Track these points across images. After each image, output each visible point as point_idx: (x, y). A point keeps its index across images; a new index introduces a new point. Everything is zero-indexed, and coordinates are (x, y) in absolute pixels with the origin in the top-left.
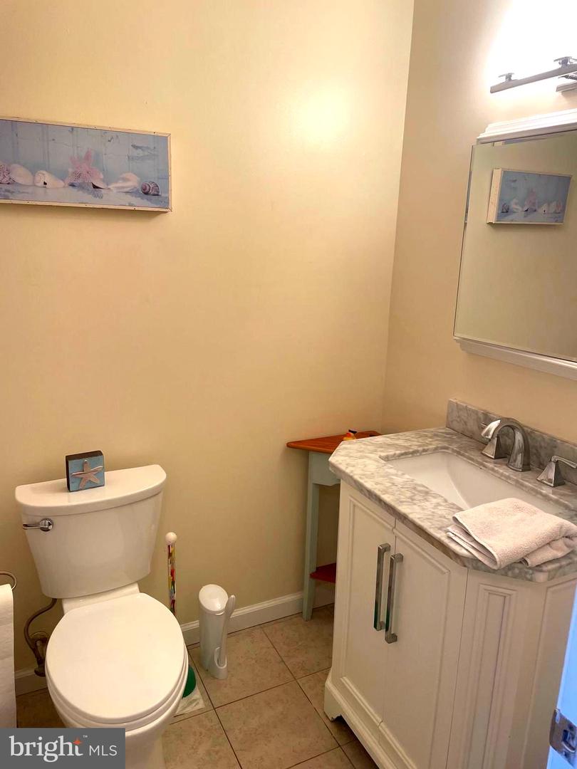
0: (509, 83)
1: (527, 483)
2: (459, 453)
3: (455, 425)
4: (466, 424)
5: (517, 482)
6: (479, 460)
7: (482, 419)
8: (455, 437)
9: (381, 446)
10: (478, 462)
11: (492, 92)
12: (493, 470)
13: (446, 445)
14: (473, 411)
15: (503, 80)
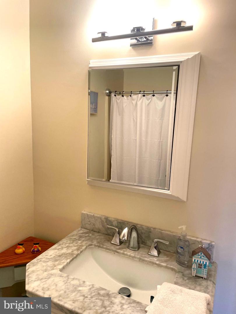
0: (103, 37)
1: (146, 259)
2: (99, 247)
3: (87, 226)
4: (95, 225)
5: (140, 259)
6: (113, 249)
7: (104, 221)
8: (91, 235)
9: (55, 259)
10: (113, 251)
11: (93, 42)
12: (123, 254)
13: (90, 243)
14: (98, 217)
15: (100, 35)
